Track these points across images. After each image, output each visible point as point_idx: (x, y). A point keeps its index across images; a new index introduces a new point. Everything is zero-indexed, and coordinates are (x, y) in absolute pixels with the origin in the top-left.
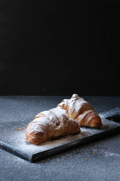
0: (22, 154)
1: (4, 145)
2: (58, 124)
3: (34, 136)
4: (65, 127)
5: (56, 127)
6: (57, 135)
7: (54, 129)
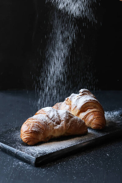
0: (23, 157)
1: (3, 146)
2: (58, 123)
3: (28, 135)
4: (67, 127)
5: (55, 126)
6: (57, 134)
7: (53, 129)
